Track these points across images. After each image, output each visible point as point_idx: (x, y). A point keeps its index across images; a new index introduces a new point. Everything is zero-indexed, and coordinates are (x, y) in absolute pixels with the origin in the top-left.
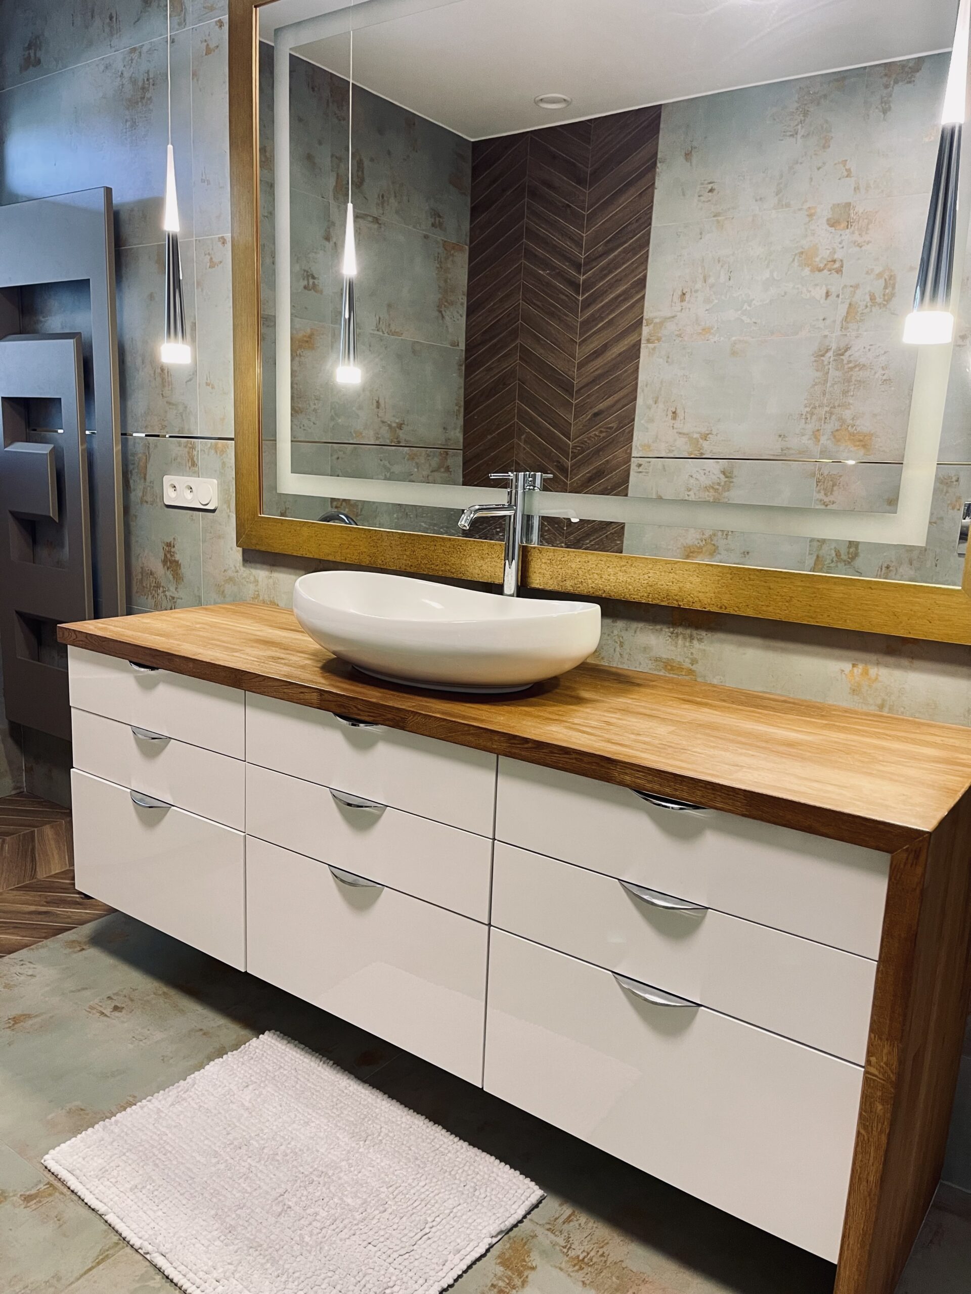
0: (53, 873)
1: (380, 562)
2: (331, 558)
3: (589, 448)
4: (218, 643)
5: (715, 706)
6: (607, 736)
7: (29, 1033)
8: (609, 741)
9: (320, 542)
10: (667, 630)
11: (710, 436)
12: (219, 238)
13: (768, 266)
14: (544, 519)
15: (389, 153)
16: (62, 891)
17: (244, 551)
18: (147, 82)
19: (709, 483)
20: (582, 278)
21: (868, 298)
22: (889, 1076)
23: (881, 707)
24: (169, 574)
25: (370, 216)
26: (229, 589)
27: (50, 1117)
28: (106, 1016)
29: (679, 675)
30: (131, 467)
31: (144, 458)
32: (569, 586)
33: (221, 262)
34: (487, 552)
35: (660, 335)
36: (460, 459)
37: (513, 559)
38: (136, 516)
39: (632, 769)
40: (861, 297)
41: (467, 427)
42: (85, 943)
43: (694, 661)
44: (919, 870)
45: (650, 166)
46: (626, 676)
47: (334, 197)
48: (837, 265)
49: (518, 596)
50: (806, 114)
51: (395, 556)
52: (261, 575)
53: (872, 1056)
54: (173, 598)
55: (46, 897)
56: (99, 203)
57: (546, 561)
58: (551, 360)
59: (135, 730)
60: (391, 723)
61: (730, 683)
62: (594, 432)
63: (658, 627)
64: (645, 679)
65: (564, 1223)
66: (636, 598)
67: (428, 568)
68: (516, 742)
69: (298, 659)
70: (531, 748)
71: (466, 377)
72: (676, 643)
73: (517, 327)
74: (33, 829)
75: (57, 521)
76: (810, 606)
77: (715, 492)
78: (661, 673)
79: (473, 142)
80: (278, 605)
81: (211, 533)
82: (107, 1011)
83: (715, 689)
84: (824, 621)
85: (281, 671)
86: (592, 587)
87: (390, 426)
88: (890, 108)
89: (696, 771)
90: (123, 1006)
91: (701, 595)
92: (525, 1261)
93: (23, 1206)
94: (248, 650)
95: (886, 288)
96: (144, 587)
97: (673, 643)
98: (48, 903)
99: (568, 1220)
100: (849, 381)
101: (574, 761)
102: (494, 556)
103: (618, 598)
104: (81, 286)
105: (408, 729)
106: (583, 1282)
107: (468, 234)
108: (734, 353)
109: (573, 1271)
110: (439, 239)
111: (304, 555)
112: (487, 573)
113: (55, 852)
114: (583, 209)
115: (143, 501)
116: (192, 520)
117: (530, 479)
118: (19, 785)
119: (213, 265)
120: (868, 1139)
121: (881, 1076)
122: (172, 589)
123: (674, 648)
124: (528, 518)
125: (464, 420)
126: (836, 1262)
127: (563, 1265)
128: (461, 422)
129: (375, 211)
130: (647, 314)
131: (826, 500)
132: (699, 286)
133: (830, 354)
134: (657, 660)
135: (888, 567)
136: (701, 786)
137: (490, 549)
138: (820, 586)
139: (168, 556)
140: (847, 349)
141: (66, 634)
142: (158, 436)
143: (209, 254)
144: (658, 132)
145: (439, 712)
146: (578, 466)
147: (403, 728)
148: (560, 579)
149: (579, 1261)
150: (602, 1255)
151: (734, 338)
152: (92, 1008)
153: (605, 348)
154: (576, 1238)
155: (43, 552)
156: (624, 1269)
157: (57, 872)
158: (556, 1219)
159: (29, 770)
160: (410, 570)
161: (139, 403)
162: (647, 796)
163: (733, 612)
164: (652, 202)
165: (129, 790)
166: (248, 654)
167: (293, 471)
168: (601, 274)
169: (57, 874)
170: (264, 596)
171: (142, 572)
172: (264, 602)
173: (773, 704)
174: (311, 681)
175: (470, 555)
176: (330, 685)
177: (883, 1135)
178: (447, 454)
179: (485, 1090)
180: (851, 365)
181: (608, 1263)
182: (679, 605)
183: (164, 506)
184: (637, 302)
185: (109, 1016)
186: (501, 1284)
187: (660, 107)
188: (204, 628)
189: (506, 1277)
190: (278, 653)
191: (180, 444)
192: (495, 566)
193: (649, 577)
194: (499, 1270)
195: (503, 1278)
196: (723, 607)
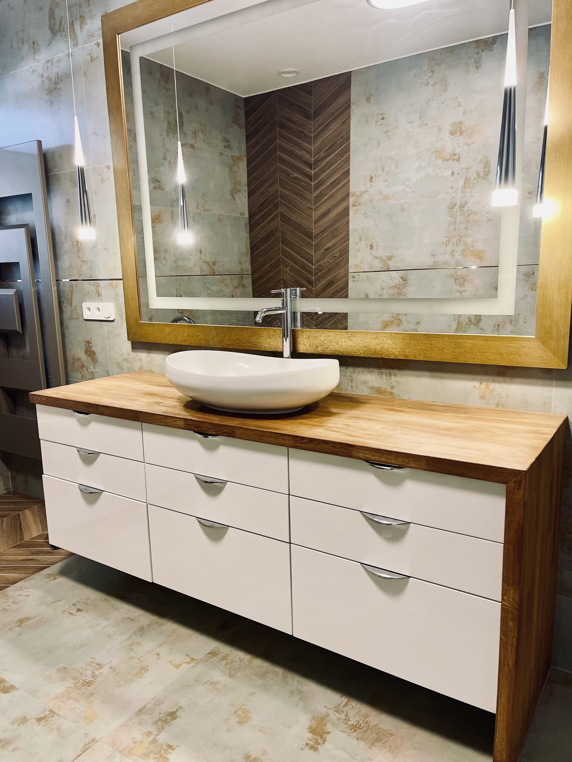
0: (33, 536)
1: (212, 344)
2: (183, 343)
3: (324, 269)
4: (124, 396)
5: (406, 412)
6: (348, 432)
7: (29, 628)
8: (349, 435)
9: (176, 335)
10: (376, 371)
11: (393, 257)
12: (106, 166)
13: (418, 159)
14: (304, 314)
15: (197, 107)
16: (41, 546)
17: (133, 343)
18: (57, 79)
19: (393, 284)
20: (313, 172)
21: (476, 175)
22: (515, 606)
23: (497, 405)
24: (89, 359)
25: (189, 144)
26: (125, 365)
27: (47, 674)
28: (73, 615)
29: (385, 396)
30: (63, 299)
31: (70, 293)
32: (320, 350)
33: (108, 179)
34: (272, 334)
35: (360, 202)
36: (251, 279)
37: (287, 336)
38: (67, 327)
39: (363, 449)
40: (472, 174)
41: (253, 261)
42: (57, 575)
43: (393, 387)
44: (522, 492)
45: (347, 106)
46: (357, 399)
47: (167, 134)
48: (456, 157)
49: (292, 358)
50: (432, 72)
51: (220, 340)
52: (143, 356)
53: (504, 596)
54: (93, 372)
55: (30, 550)
56: (35, 150)
57: (306, 337)
58: (299, 220)
59: (79, 450)
60: (226, 434)
61: (414, 398)
62: (326, 260)
63: (371, 370)
64: (366, 399)
65: (344, 707)
66: (358, 354)
67: (240, 345)
68: (299, 439)
69: (170, 402)
70: (306, 442)
71: (250, 232)
72: (382, 378)
73: (278, 202)
74: (19, 512)
75: (21, 332)
76: (454, 352)
77: (398, 289)
78: (375, 395)
79: (244, 98)
80: (154, 372)
81: (112, 334)
82: (74, 612)
83: (405, 402)
84: (462, 360)
85: (161, 409)
86: (333, 350)
87: (208, 264)
88: (480, 65)
89: (397, 448)
90: (82, 608)
91: (394, 351)
92: (324, 729)
93: (37, 724)
94: (141, 399)
95: (484, 168)
96: (75, 367)
97: (381, 378)
98: (33, 554)
99: (346, 705)
100: (468, 221)
101: (331, 448)
102: (276, 336)
103: (348, 355)
104: (26, 198)
105: (237, 437)
106: (357, 738)
107: (246, 151)
108: (402, 210)
109: (351, 733)
110: (229, 154)
111: (168, 343)
112: (273, 346)
113: (33, 524)
114: (311, 133)
115: (71, 318)
116: (101, 327)
117: (294, 292)
118: (8, 488)
119: (103, 181)
120: (507, 642)
121: (510, 606)
123: (381, 381)
124: (294, 314)
125: (251, 258)
126: (495, 712)
127: (345, 730)
128: (249, 258)
129: (191, 141)
130: (352, 190)
131: (461, 289)
132: (380, 173)
133: (457, 207)
134: (372, 388)
135: (498, 325)
136: (402, 456)
137: (274, 333)
138: (459, 341)
139: (88, 348)
140: (466, 204)
141: (35, 398)
142: (77, 280)
143: (100, 175)
144: (350, 87)
145: (253, 426)
146: (318, 280)
147: (233, 437)
148: (314, 346)
149: (354, 726)
150: (366, 722)
151: (402, 201)
152: (64, 611)
153: (329, 211)
154: (351, 714)
155: (14, 352)
156: (379, 729)
157: (36, 535)
158: (339, 705)
159: (13, 479)
160: (229, 347)
161: (65, 262)
162: (373, 463)
163: (412, 359)
164: (350, 126)
165: (77, 484)
166: (141, 402)
167: (158, 296)
168: (323, 170)
169: (37, 537)
170: (145, 368)
171: (73, 359)
172: (146, 371)
173: (438, 408)
174: (179, 414)
175: (263, 337)
176: (190, 416)
177: (514, 638)
178: (242, 277)
179: (294, 636)
180: (469, 212)
181: (370, 727)
182: (382, 357)
183: (83, 320)
184: (346, 183)
185: (75, 614)
186: (311, 743)
187: (350, 72)
188: (114, 389)
189: (314, 739)
190: (158, 400)
191: (90, 285)
192: (278, 342)
193: (364, 342)
194: (310, 735)
195: (312, 739)
196: (407, 356)
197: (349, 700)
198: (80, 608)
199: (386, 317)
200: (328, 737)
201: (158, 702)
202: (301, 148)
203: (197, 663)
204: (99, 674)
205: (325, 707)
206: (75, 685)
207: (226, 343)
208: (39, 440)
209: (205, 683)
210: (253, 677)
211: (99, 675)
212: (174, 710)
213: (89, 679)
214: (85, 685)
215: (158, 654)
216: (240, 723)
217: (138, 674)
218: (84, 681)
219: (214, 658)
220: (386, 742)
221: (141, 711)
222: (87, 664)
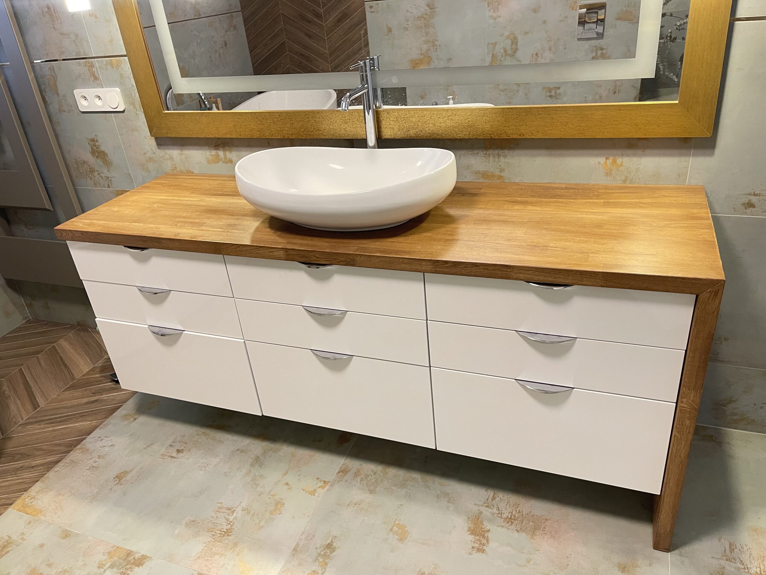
0: (85, 372)
1: (268, 134)
4: (183, 220)
7: (132, 483)
10: (481, 153)
16: (98, 383)
17: (156, 139)
22: (694, 407)
23: (625, 181)
24: (99, 161)
26: (152, 166)
27: (176, 532)
28: (175, 458)
29: (492, 180)
30: (43, 87)
31: (52, 78)
32: (412, 134)
34: (348, 117)
36: (241, 18)
42: (134, 414)
43: (502, 170)
49: (379, 148)
52: (175, 154)
53: (683, 399)
54: (108, 178)
55: (90, 390)
57: (394, 119)
59: (141, 290)
60: (344, 263)
63: (476, 152)
66: (461, 136)
67: (306, 134)
69: (249, 222)
72: (489, 160)
74: (53, 345)
76: (580, 126)
77: (425, 20)
78: (480, 181)
80: (193, 173)
81: (125, 128)
82: (174, 454)
83: (522, 187)
84: (589, 134)
86: (429, 133)
89: (566, 265)
90: (182, 448)
91: (506, 129)
92: (483, 528)
96: (81, 172)
97: (487, 160)
98: (94, 394)
102: (354, 120)
103: (448, 138)
105: (357, 265)
106: (516, 530)
109: (509, 526)
112: (350, 133)
115: (61, 111)
116: (106, 120)
118: (25, 316)
120: (681, 437)
121: (689, 407)
122: (106, 171)
123: (487, 164)
126: (658, 494)
127: (503, 524)
134: (477, 173)
135: (537, 54)
138: (586, 113)
139: (95, 148)
141: (64, 234)
142: (56, 60)
145: (377, 252)
147: (353, 265)
149: (509, 519)
152: (162, 455)
154: (502, 506)
156: (533, 516)
157: (87, 370)
159: (30, 306)
161: (35, 37)
163: (528, 137)
165: (147, 326)
167: (183, 76)
169: (88, 372)
170: (180, 168)
171: (77, 163)
172: (181, 172)
173: (562, 192)
175: (336, 121)
176: (288, 243)
177: (689, 435)
178: (231, 16)
179: (438, 449)
181: (524, 515)
182: (491, 137)
183: (80, 113)
185: (177, 457)
186: (476, 545)
188: (162, 207)
189: (477, 540)
191: (79, 64)
192: (356, 127)
193: (469, 121)
194: (472, 537)
195: (476, 541)
196: (522, 134)
197: (494, 493)
198: (179, 449)
200: (490, 535)
201: (309, 536)
203: (332, 485)
204: (233, 519)
205: (475, 504)
206: (213, 537)
207: (286, 132)
208: (80, 281)
209: (349, 505)
210: (394, 488)
211: (235, 520)
212: (329, 541)
213: (225, 527)
214: (224, 535)
215: (287, 484)
216: (400, 540)
217: (275, 510)
218: (221, 531)
219: (346, 476)
220: (544, 528)
221: (295, 550)
222: (217, 511)
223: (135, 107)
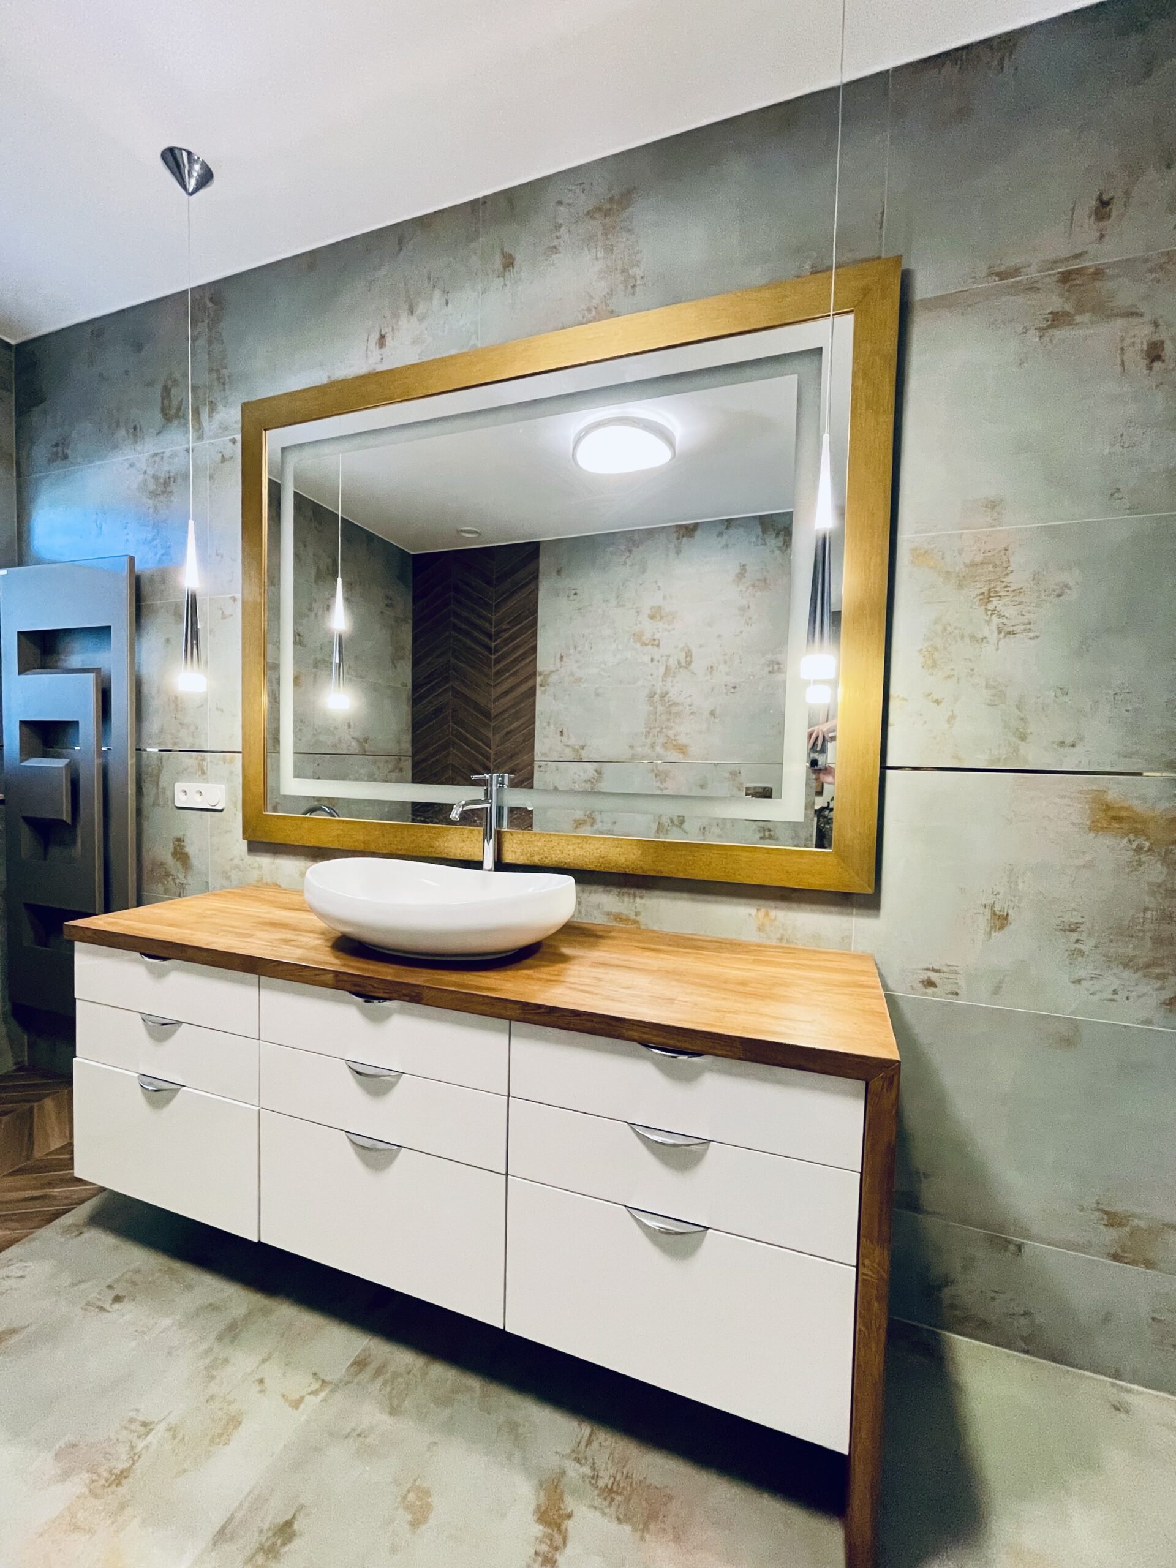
0: (52, 1149)
4: (230, 929)
5: (667, 952)
6: (605, 993)
7: (14, 1352)
8: (608, 999)
9: (319, 833)
10: (615, 891)
11: (586, 747)
12: (231, 597)
13: (615, 641)
14: (512, 810)
17: (250, 843)
18: (167, 480)
19: (586, 778)
20: (493, 644)
21: (676, 663)
22: (882, 1276)
23: (781, 939)
24: (179, 864)
26: (234, 875)
27: (34, 1467)
28: (105, 1310)
29: (627, 926)
30: (144, 776)
31: (157, 769)
32: (536, 860)
33: (231, 615)
34: (467, 836)
35: (548, 682)
36: (410, 763)
37: (490, 840)
38: (148, 818)
40: (673, 663)
41: (414, 741)
42: (84, 1226)
43: (637, 914)
44: (894, 1095)
45: (535, 577)
46: (592, 931)
48: (656, 642)
49: (496, 870)
50: (630, 551)
52: (265, 862)
53: (865, 1259)
54: (182, 886)
55: (41, 1179)
56: (123, 569)
57: (516, 841)
58: (474, 696)
59: (145, 1018)
60: (408, 998)
61: (669, 930)
62: (508, 744)
63: (608, 889)
64: (604, 931)
65: (587, 1446)
66: (592, 867)
68: (529, 1008)
69: (308, 940)
70: (543, 1013)
71: (413, 707)
72: (623, 900)
73: (449, 674)
74: (32, 1104)
75: (70, 823)
76: (725, 868)
77: (591, 784)
78: (612, 925)
79: (413, 555)
80: (280, 886)
81: (218, 829)
82: (107, 1304)
83: (658, 936)
84: (739, 879)
85: (294, 954)
87: (358, 741)
88: (681, 551)
90: (125, 1294)
92: (561, 1510)
94: (257, 934)
95: (686, 657)
96: (154, 876)
97: (621, 900)
99: (589, 1442)
100: (670, 713)
102: (473, 838)
104: (103, 632)
105: (422, 1003)
106: (617, 1517)
107: (412, 613)
108: (597, 695)
109: (606, 1507)
110: (392, 614)
111: (306, 845)
112: (467, 853)
113: (54, 1124)
114: (491, 600)
115: (154, 805)
116: (201, 818)
117: (501, 779)
118: (20, 1060)
119: (224, 617)
120: (869, 1335)
121: (875, 1277)
122: (181, 876)
123: (620, 904)
124: (500, 809)
125: (412, 736)
126: (846, 1452)
127: (596, 1503)
128: (409, 737)
130: (539, 668)
131: (662, 786)
132: (572, 651)
133: (657, 696)
134: (608, 914)
137: (470, 834)
138: (730, 853)
139: (178, 848)
140: (667, 693)
141: (74, 931)
142: (170, 751)
143: (221, 609)
144: (538, 557)
145: (453, 986)
147: (416, 1002)
148: (529, 855)
149: (609, 1490)
150: (627, 1477)
151: (597, 685)
152: (89, 1304)
153: (512, 689)
154: (601, 1461)
155: (55, 851)
156: (649, 1487)
157: (57, 1146)
158: (579, 1443)
159: (31, 1045)
160: (398, 854)
161: (153, 724)
163: (667, 875)
164: (538, 598)
165: (137, 1075)
166: (260, 939)
167: (295, 777)
168: (506, 642)
169: (56, 1150)
170: (268, 879)
171: (153, 864)
172: (267, 884)
173: (705, 944)
174: (325, 963)
175: (452, 839)
176: (344, 965)
177: (881, 1330)
178: (400, 759)
179: (507, 1330)
180: (671, 703)
181: (634, 1485)
182: (625, 871)
183: (174, 808)
184: (531, 661)
185: (108, 1309)
186: (544, 1549)
187: (538, 543)
188: (215, 914)
189: (547, 1537)
190: (289, 935)
191: (191, 757)
192: (475, 847)
194: (539, 1529)
195: (544, 1539)
197: (592, 1430)
198: (120, 1294)
199: (579, 815)
200: (570, 1525)
201: (257, 1502)
202: (481, 617)
203: (332, 1391)
204: (142, 1449)
205: (557, 1454)
206: (91, 1486)
208: (74, 1000)
209: (347, 1436)
210: (432, 1406)
211: (144, 1451)
212: (289, 1517)
213: (121, 1465)
214: (111, 1483)
215: (261, 1381)
216: (413, 1525)
217: (221, 1435)
218: (110, 1472)
219: (362, 1373)
220: (664, 1517)
221: (222, 1531)
222: (122, 1428)
223: (236, 807)
